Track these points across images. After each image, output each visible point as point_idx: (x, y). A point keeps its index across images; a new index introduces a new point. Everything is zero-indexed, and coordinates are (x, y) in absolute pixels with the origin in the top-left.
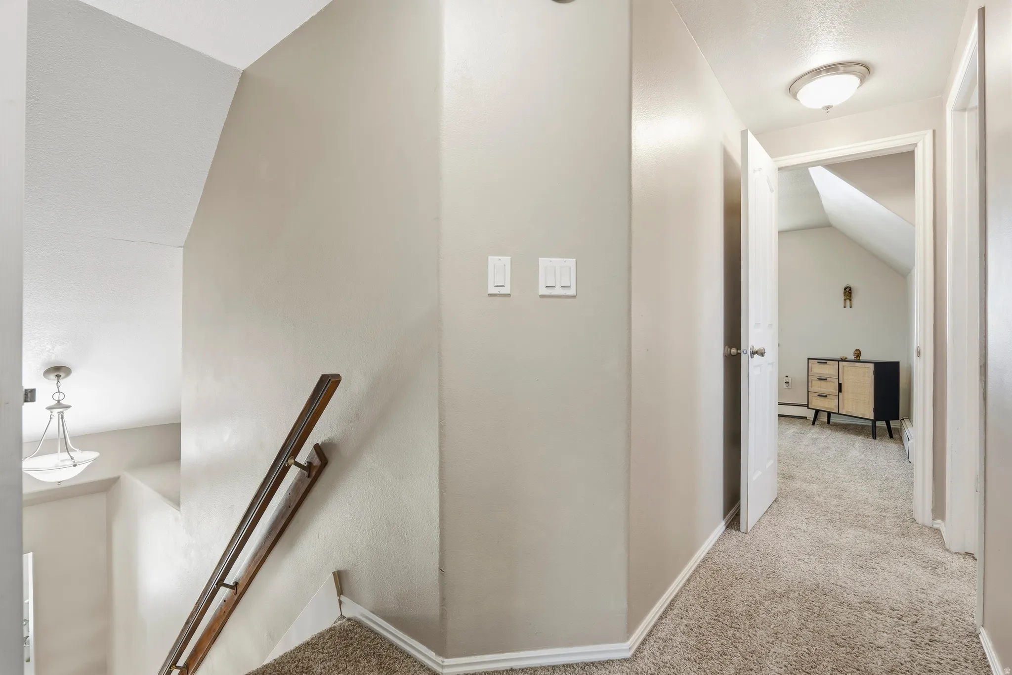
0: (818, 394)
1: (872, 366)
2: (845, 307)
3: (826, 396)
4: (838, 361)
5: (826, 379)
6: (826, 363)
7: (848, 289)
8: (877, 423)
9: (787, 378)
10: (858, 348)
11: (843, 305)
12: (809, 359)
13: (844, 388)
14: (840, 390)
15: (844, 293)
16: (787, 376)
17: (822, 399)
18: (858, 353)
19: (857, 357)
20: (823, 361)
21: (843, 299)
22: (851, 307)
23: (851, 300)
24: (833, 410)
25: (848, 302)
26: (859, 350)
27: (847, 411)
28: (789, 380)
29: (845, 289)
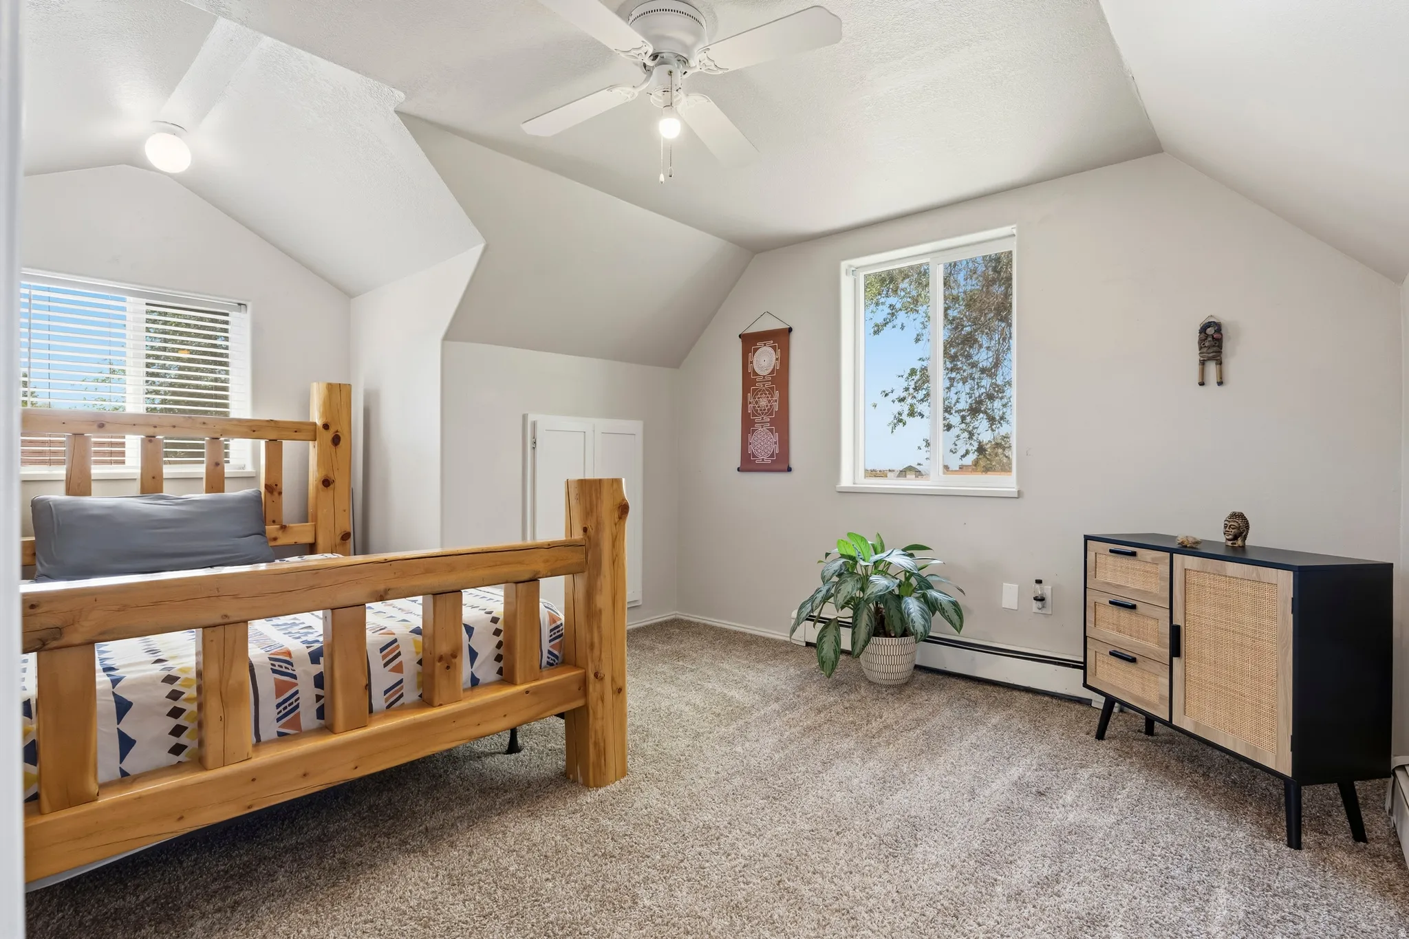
0: (1112, 649)
1: (1285, 580)
2: (1202, 384)
3: (1133, 660)
4: (1172, 551)
5: (1133, 607)
6: (1133, 554)
7: (1210, 331)
8: (1307, 792)
9: (1038, 586)
10: (1238, 510)
11: (1196, 378)
12: (1087, 538)
13: (1189, 643)
14: (1176, 649)
15: (1202, 342)
16: (1039, 582)
17: (1123, 665)
18: (1239, 526)
19: (1235, 538)
20: (1126, 547)
21: (1196, 358)
22: (1220, 383)
23: (1220, 363)
24: (1154, 706)
25: (1212, 368)
26: (1241, 516)
27: (1196, 724)
28: (1046, 590)
29: (1203, 330)
